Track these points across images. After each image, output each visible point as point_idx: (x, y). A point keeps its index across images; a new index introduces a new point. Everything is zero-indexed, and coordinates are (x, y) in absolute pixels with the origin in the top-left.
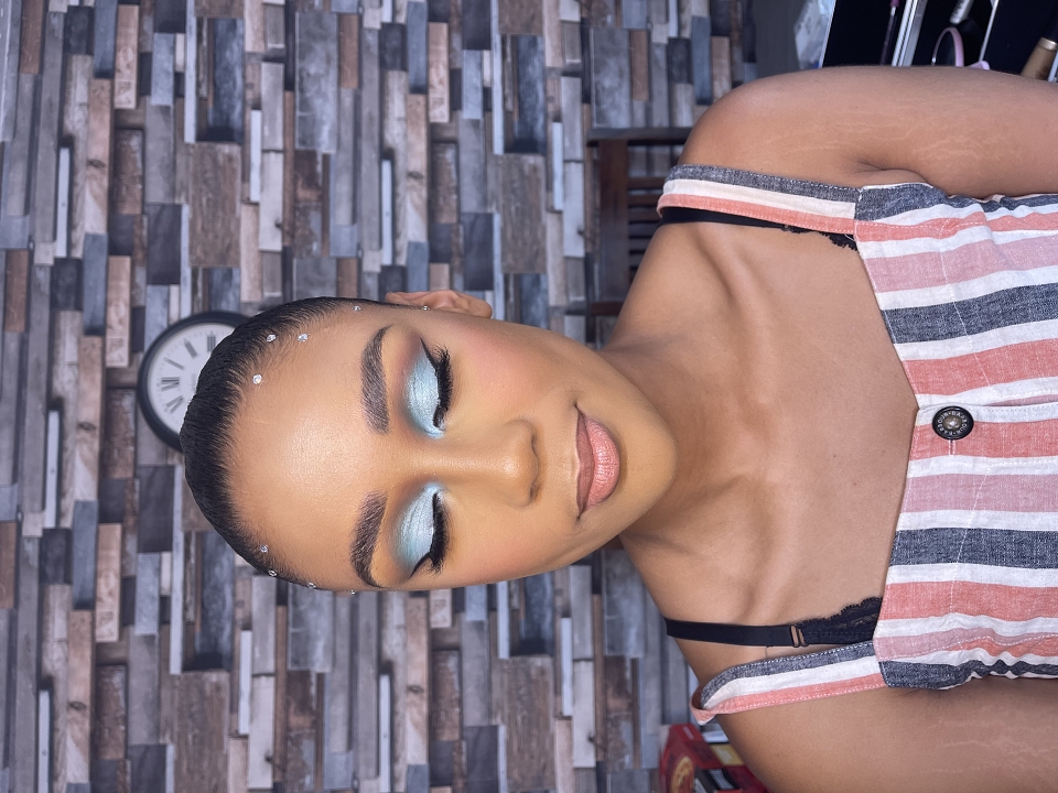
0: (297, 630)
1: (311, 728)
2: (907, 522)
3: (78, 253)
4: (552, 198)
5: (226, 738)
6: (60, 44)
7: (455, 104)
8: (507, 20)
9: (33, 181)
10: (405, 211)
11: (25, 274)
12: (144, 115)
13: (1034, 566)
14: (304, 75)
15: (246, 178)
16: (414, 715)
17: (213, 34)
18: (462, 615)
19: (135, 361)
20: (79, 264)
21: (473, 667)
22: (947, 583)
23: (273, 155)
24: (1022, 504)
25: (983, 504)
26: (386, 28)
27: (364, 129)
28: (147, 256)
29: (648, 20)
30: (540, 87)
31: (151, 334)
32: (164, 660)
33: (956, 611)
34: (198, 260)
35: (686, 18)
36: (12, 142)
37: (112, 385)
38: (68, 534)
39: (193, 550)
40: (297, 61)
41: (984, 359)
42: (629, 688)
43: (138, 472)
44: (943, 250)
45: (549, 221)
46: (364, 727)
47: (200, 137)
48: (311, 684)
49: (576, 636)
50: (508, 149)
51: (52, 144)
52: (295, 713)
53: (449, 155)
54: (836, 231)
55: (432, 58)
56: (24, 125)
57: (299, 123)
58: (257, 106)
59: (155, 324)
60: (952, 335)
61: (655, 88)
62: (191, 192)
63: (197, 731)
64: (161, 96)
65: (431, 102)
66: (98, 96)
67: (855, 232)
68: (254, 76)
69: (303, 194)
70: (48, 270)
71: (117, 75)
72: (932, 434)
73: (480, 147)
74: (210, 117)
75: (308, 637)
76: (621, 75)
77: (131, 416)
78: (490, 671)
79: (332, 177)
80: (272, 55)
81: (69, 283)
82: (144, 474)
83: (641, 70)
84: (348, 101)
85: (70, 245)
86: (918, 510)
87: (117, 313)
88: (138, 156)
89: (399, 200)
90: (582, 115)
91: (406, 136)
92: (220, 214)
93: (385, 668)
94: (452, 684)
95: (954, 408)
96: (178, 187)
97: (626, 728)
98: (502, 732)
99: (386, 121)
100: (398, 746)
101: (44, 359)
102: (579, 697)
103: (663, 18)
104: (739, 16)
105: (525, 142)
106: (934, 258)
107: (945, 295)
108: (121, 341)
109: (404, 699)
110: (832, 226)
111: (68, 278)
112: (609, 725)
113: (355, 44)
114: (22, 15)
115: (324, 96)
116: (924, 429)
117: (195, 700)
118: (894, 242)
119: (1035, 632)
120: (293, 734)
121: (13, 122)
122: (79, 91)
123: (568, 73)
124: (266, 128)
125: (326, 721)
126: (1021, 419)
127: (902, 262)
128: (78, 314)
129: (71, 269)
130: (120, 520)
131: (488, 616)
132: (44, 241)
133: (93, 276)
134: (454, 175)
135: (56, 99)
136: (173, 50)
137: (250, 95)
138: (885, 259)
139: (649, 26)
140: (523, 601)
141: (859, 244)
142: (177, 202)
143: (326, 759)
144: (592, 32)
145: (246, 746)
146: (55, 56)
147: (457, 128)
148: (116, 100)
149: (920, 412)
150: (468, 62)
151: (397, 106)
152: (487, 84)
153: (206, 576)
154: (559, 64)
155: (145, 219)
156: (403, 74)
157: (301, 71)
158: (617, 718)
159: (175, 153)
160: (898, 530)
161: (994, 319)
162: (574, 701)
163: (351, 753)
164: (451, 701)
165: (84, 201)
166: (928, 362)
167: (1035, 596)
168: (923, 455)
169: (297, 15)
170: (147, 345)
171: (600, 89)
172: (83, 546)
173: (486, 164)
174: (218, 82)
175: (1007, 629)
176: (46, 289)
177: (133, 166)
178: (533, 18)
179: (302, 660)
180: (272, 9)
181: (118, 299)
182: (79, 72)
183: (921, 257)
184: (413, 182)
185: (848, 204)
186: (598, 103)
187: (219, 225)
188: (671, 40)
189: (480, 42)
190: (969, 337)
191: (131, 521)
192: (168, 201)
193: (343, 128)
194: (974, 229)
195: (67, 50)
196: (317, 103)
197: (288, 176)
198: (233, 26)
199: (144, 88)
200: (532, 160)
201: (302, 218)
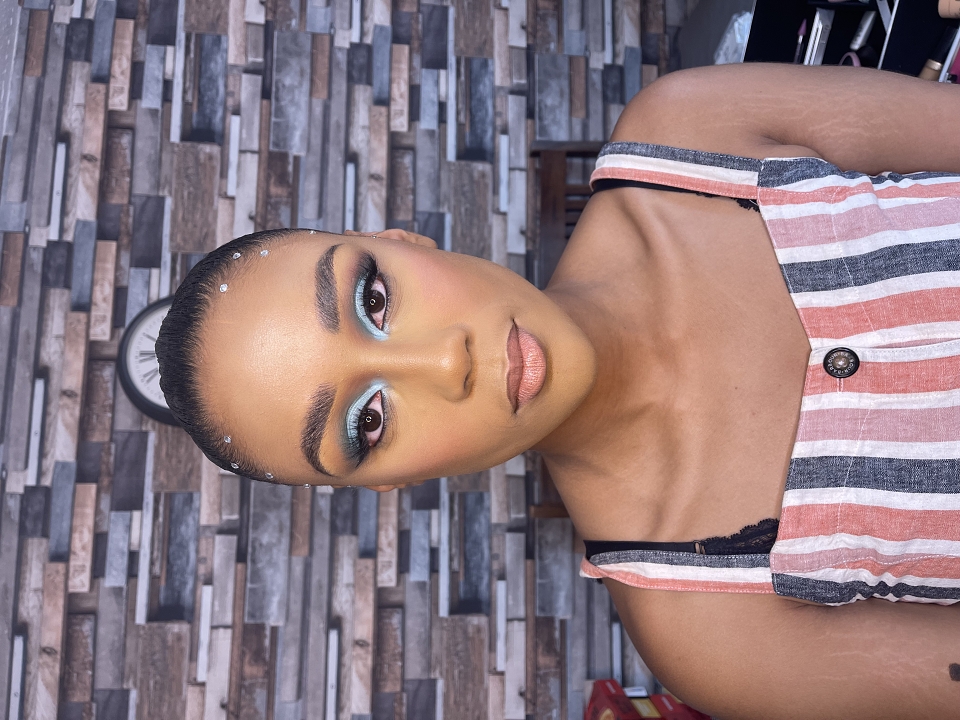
0: (254, 586)
1: (264, 677)
2: (801, 450)
3: (69, 237)
4: (498, 201)
5: (185, 685)
6: (62, 52)
7: (414, 115)
8: (462, 44)
9: (31, 173)
10: (366, 208)
11: (20, 254)
12: (135, 117)
13: (912, 490)
14: (280, 85)
15: (224, 175)
16: (359, 668)
17: (200, 47)
18: (407, 575)
19: (116, 335)
20: (70, 246)
21: (415, 624)
22: (836, 506)
23: (249, 155)
24: (901, 435)
25: (868, 435)
26: (354, 48)
27: (331, 135)
28: (132, 241)
29: (587, 48)
30: (489, 103)
31: (132, 312)
32: (131, 611)
33: (842, 531)
34: (178, 247)
35: (620, 47)
36: (14, 137)
37: (94, 356)
38: (47, 492)
39: (161, 509)
40: (274, 73)
41: (869, 308)
42: (558, 647)
43: (115, 436)
44: (833, 213)
45: (495, 221)
46: (312, 677)
47: (184, 137)
48: (265, 636)
49: (510, 597)
50: (460, 156)
51: (50, 139)
52: (250, 663)
53: (407, 160)
54: (742, 197)
55: (395, 75)
56: (26, 121)
57: (274, 128)
58: (237, 112)
59: (136, 302)
60: (841, 285)
61: (592, 107)
62: (174, 186)
63: (158, 677)
64: (151, 100)
65: (392, 113)
66: (94, 99)
67: (758, 198)
68: (235, 86)
69: (274, 190)
70: (41, 251)
71: (112, 80)
72: (822, 373)
73: (435, 154)
74: (195, 119)
75: (264, 593)
76: (562, 94)
77: (110, 385)
78: (431, 628)
79: (302, 176)
80: (251, 68)
81: (59, 263)
82: (120, 438)
83: (580, 91)
84: (318, 110)
85: (62, 230)
86: (811, 439)
87: (102, 292)
88: (128, 152)
89: (360, 199)
90: (527, 128)
91: (369, 142)
92: (199, 205)
93: (335, 623)
94: (396, 639)
95: (843, 349)
96: (163, 181)
97: (554, 684)
98: (440, 685)
99: (351, 129)
100: (344, 697)
101: (33, 332)
102: (511, 653)
103: (599, 47)
104: (667, 48)
105: (475, 151)
106: (826, 220)
107: (835, 251)
108: (104, 317)
109: (351, 652)
110: (738, 192)
111: (59, 259)
112: (539, 681)
113: (326, 60)
114: (29, 25)
115: (297, 105)
116: (816, 368)
117: (157, 648)
118: (792, 205)
119: (914, 552)
120: (247, 683)
121: (16, 118)
122: (77, 93)
123: (514, 92)
124: (244, 131)
125: (278, 670)
126: (902, 359)
127: (798, 223)
128: (66, 291)
129: (63, 251)
130: (96, 481)
131: (430, 577)
132: (39, 226)
133: (82, 258)
134: (411, 178)
135: (56, 100)
136: (163, 60)
137: (230, 102)
138: (783, 220)
139: (588, 53)
140: (462, 564)
141: (761, 207)
142: (161, 194)
143: (277, 707)
144: (537, 57)
145: (203, 693)
146: (56, 62)
147: (415, 137)
148: (110, 102)
149: (813, 353)
150: (426, 79)
151: (362, 115)
152: (443, 99)
153: (173, 534)
154: (507, 84)
155: (132, 209)
156: (369, 88)
157: (277, 83)
158: (546, 674)
159: (161, 150)
160: (793, 457)
161: (878, 272)
162: (507, 657)
163: (300, 701)
164: (394, 655)
165: (76, 190)
166: (820, 309)
167: (913, 518)
168: (815, 391)
169: (276, 34)
170: (128, 322)
171: (543, 107)
172: (60, 503)
173: (440, 169)
174: (202, 90)
175: (889, 548)
176: (38, 268)
177: (123, 161)
178: (485, 42)
179: (258, 614)
180: (253, 27)
181: (103, 279)
182: (78, 76)
183: (815, 218)
184: (374, 183)
185: (752, 173)
186: (541, 119)
187: (198, 216)
188: (606, 67)
189: (437, 62)
190: (856, 288)
191: (105, 481)
192: (153, 193)
193: (313, 132)
194: (861, 195)
195: (68, 57)
196: (291, 110)
197: (262, 174)
198: (218, 41)
199: (135, 93)
200: (480, 167)
201: (273, 212)
